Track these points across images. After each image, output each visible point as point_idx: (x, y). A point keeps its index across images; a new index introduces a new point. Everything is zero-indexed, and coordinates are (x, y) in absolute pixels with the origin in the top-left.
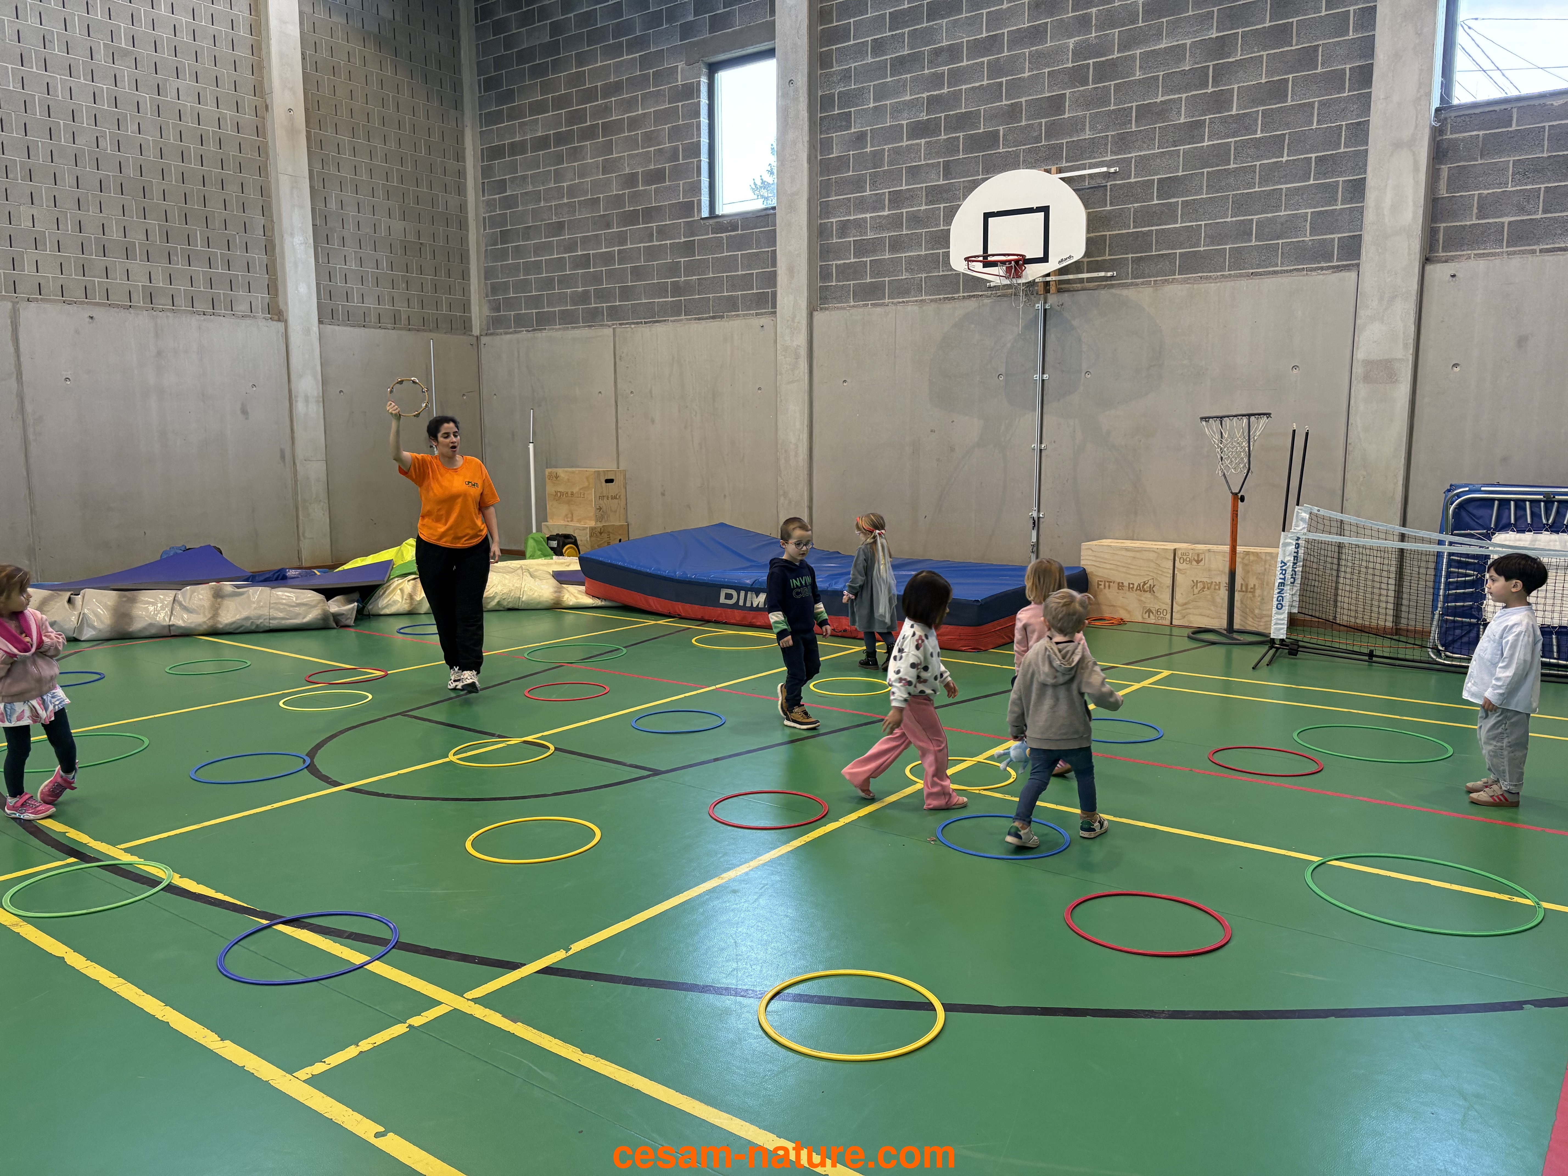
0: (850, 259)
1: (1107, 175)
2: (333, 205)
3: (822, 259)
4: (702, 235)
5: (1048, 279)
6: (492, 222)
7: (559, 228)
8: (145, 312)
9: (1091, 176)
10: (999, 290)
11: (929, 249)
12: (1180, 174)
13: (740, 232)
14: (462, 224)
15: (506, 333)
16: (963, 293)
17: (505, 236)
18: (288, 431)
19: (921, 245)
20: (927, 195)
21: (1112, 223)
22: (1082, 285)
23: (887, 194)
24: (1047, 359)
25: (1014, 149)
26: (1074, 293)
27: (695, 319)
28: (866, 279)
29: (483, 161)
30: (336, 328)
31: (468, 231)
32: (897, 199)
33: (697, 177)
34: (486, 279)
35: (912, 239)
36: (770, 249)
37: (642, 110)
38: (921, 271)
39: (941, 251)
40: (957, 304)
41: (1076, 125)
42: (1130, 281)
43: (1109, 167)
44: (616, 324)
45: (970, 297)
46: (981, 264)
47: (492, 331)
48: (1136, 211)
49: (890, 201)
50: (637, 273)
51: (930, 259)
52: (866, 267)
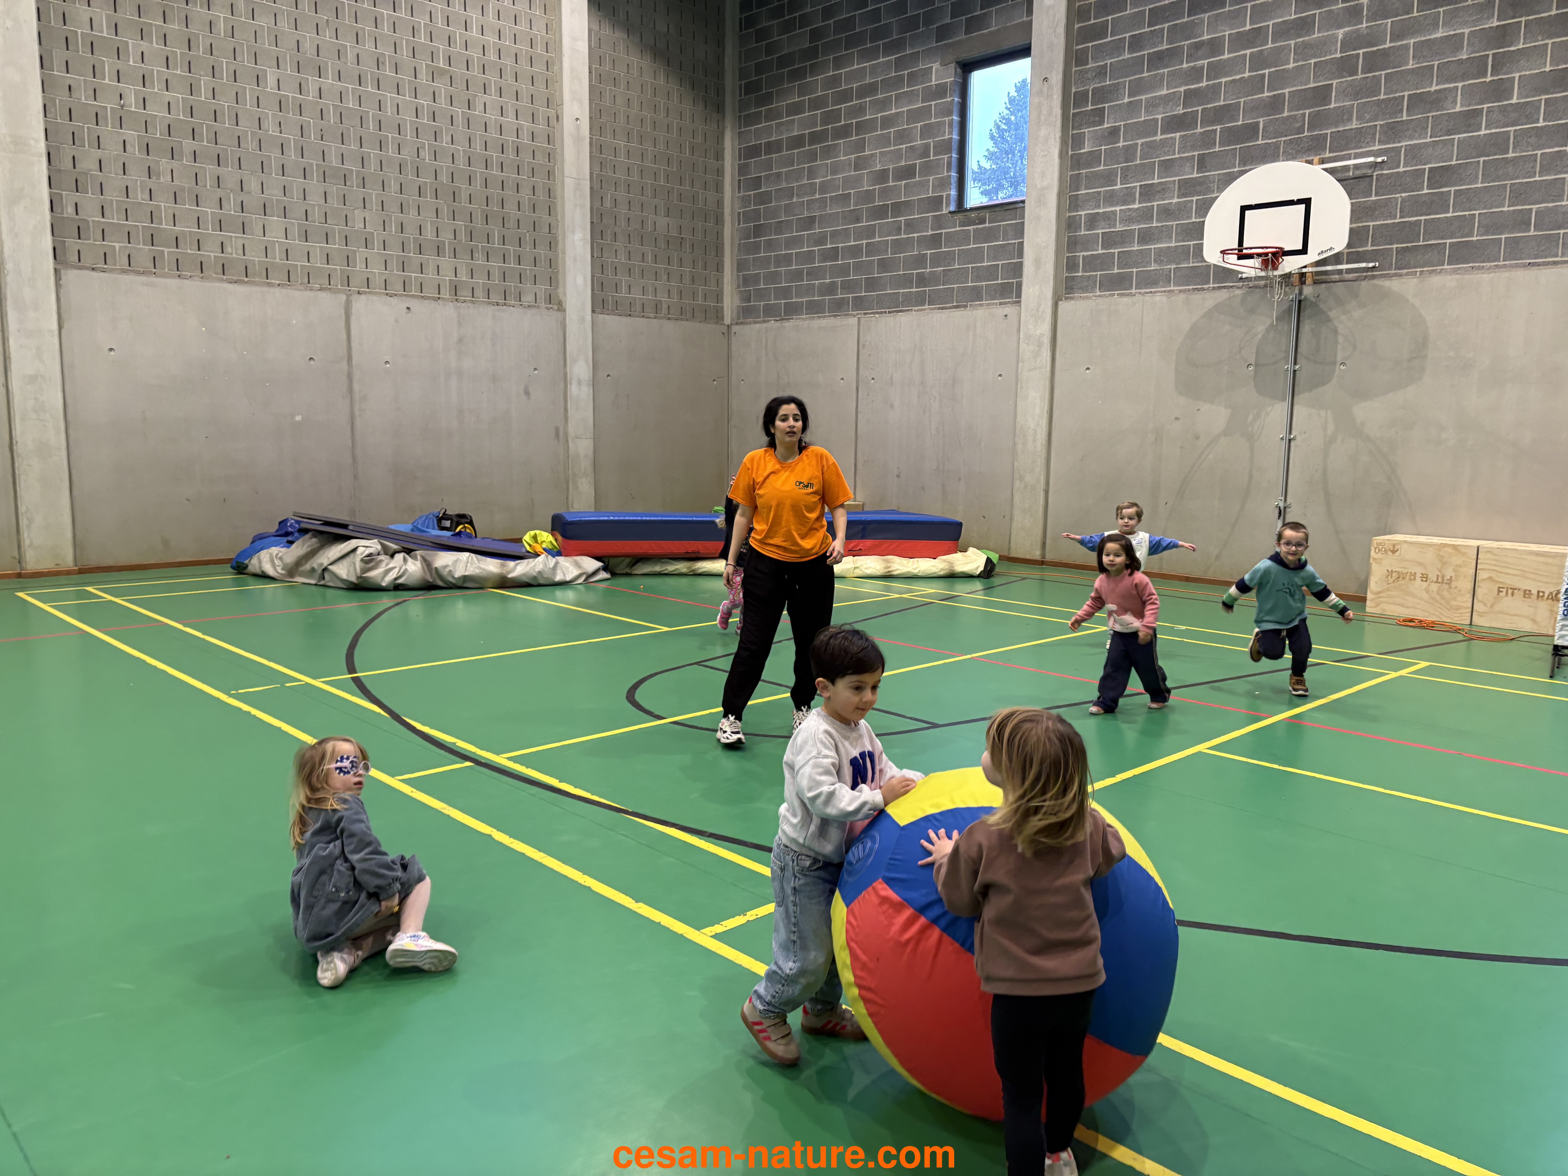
0: (1098, 250)
1: (1375, 165)
2: (608, 204)
3: (1069, 251)
4: (950, 228)
5: (1304, 270)
6: (746, 217)
7: (810, 222)
8: (451, 304)
9: (1357, 167)
10: (1251, 281)
11: (1179, 241)
12: (1454, 163)
13: (987, 225)
14: (719, 220)
15: (755, 323)
16: (1214, 283)
17: (758, 231)
18: (562, 410)
19: (1171, 237)
20: (1179, 188)
21: (1377, 213)
22: (1341, 276)
23: (1138, 188)
24: (1299, 350)
25: (1274, 140)
26: (1332, 284)
27: (939, 308)
28: (1113, 270)
29: (740, 159)
30: (606, 316)
31: (723, 226)
32: (1148, 192)
33: (947, 172)
34: (739, 270)
35: (1162, 231)
36: (1017, 241)
37: (896, 108)
38: (1169, 262)
39: (1191, 243)
40: (1206, 295)
41: (1343, 115)
42: (1393, 272)
43: (1376, 156)
44: (861, 314)
45: (1220, 288)
46: (1236, 256)
47: (742, 320)
48: (1404, 200)
49: (1140, 194)
50: (884, 265)
51: (1180, 251)
52: (1114, 258)
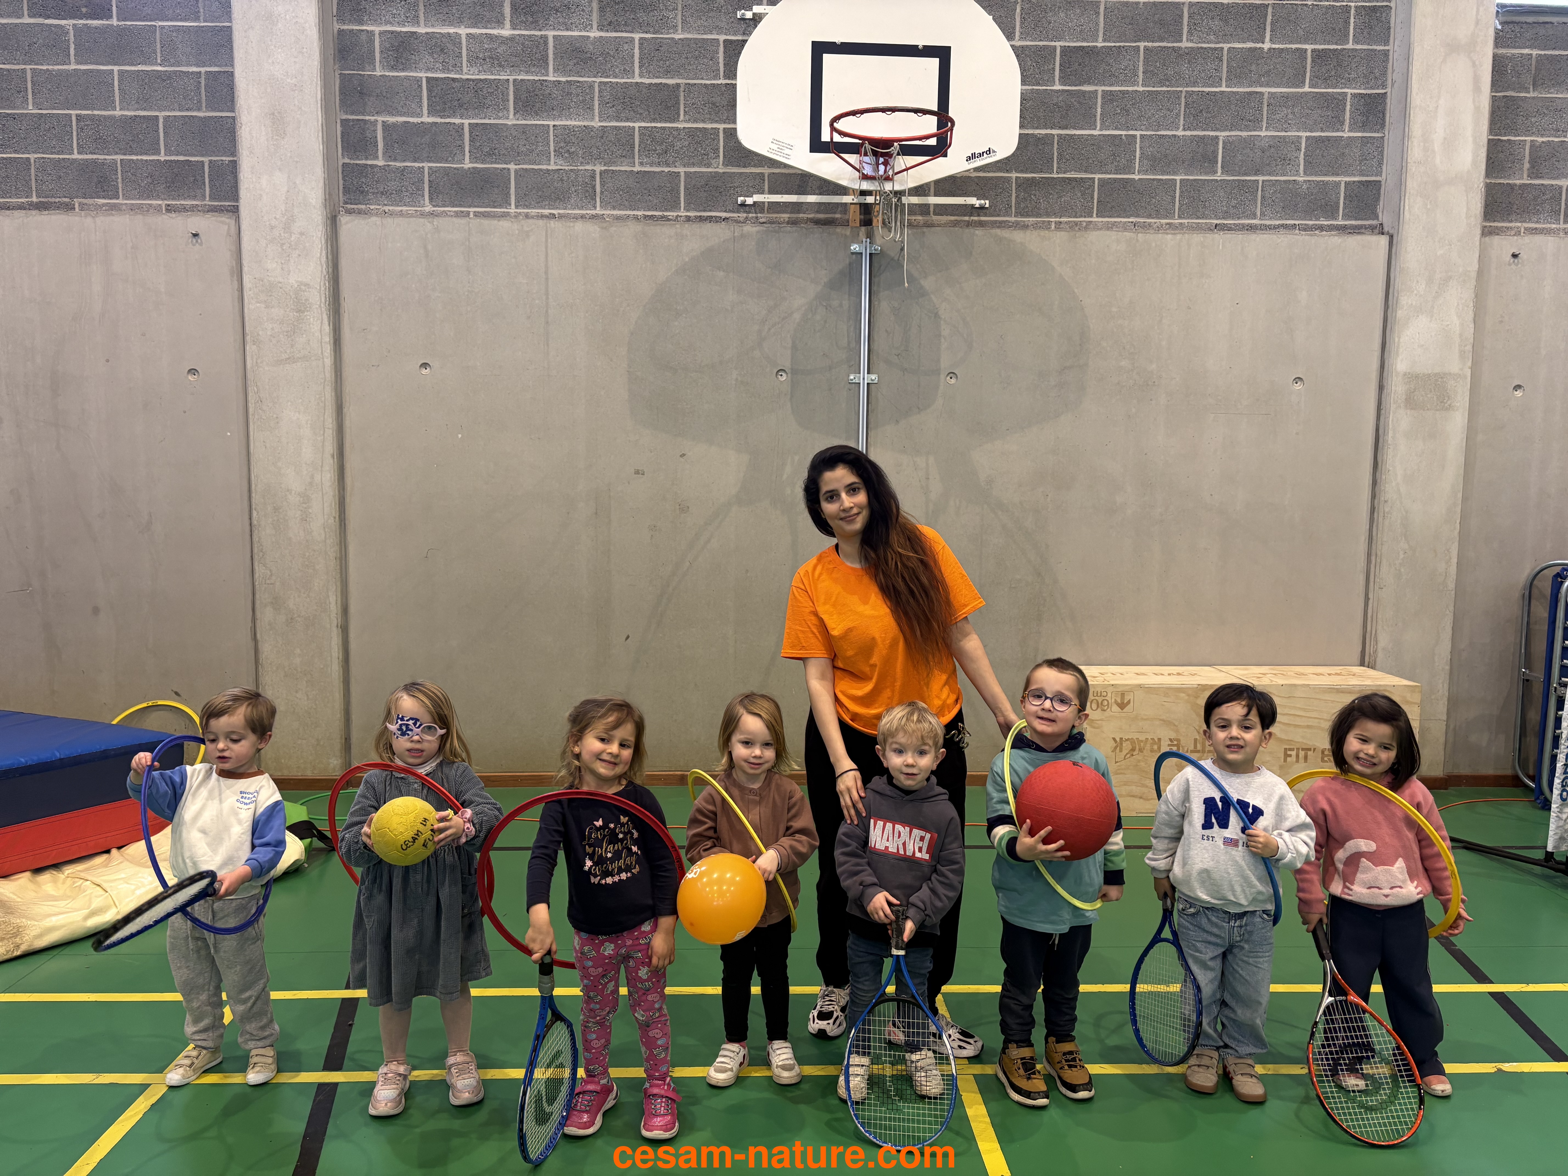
0: (420, 115)
3: (351, 108)
10: (762, 211)
11: (609, 118)
12: (1098, 45)
16: (687, 209)
19: (591, 108)
22: (927, 217)
24: (875, 346)
28: (462, 161)
35: (569, 93)
38: (590, 157)
42: (1013, 219)
45: (701, 219)
52: (461, 136)
